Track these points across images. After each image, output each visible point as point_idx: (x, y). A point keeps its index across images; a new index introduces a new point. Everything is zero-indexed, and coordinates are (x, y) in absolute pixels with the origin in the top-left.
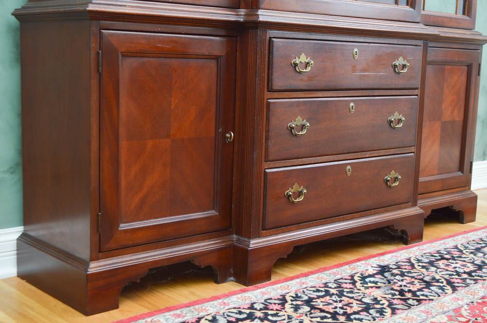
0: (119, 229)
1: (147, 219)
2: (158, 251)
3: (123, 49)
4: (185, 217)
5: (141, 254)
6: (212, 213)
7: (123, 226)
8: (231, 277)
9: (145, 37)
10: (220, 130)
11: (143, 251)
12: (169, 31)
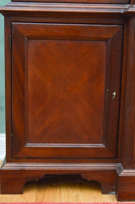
0: (26, 146)
1: (48, 143)
2: (55, 164)
3: (27, 35)
4: (77, 145)
5: (42, 164)
6: (101, 146)
7: (29, 145)
8: (113, 191)
9: (44, 26)
10: (107, 90)
11: (44, 162)
12: (64, 22)
